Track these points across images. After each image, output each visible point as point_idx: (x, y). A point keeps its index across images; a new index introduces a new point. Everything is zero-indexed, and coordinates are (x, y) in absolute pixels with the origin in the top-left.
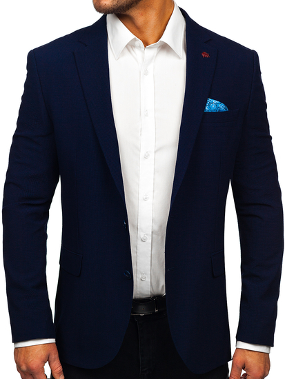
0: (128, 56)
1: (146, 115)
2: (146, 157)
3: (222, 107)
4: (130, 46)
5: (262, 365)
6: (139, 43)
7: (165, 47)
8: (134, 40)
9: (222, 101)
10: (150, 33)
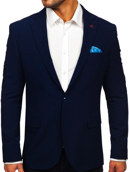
0: (56, 26)
1: (64, 54)
2: (64, 74)
3: (99, 50)
4: (57, 22)
5: (123, 166)
6: (62, 21)
7: (74, 23)
8: (59, 19)
9: (99, 48)
10: (67, 16)
